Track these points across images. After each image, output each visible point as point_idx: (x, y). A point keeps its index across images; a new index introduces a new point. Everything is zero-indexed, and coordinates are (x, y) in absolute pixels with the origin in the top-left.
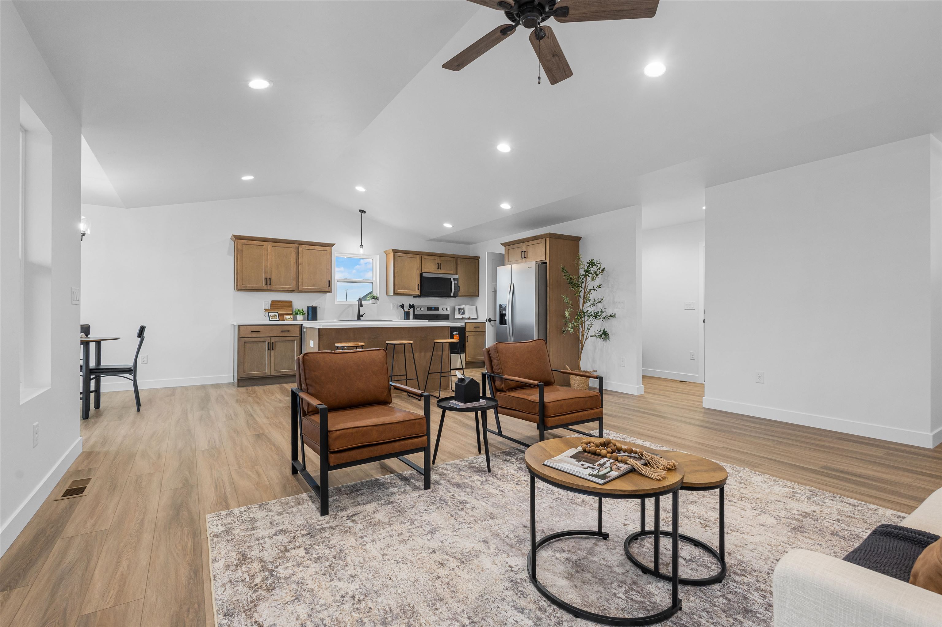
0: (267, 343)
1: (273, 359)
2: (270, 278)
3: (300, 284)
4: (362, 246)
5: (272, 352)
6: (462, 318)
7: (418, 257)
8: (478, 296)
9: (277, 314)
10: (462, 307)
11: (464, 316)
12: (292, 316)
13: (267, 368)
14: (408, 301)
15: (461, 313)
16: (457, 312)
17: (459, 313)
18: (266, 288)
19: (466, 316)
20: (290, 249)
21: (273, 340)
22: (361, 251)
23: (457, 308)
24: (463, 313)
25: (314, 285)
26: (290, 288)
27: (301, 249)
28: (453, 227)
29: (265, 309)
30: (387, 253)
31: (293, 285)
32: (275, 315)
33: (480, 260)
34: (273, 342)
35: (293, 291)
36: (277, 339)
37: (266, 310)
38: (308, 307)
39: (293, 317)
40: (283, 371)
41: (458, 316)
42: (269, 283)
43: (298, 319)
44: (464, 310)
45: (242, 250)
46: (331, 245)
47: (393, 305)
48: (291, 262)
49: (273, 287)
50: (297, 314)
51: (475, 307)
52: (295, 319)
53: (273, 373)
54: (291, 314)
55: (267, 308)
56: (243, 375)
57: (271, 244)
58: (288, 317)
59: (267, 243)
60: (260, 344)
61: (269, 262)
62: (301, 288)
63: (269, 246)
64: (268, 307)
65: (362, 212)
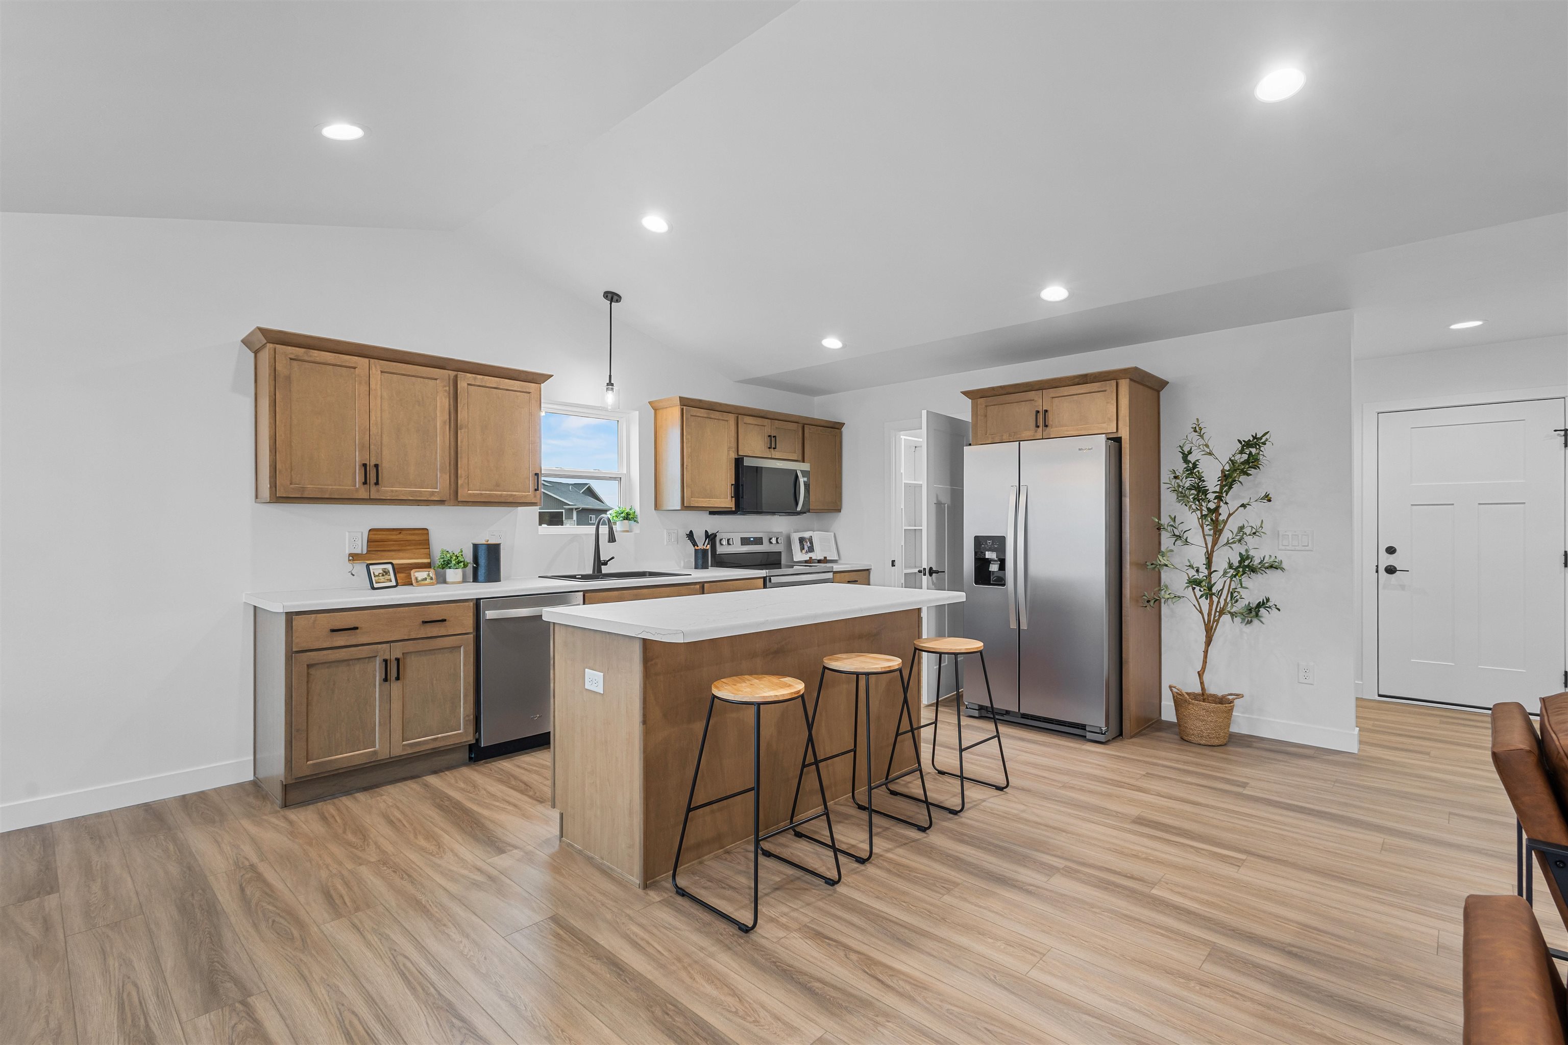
0: (378, 662)
1: (396, 706)
2: (376, 466)
3: (460, 482)
4: (610, 384)
5: (396, 687)
6: (809, 561)
7: (732, 418)
8: (839, 511)
9: (389, 567)
10: (806, 535)
11: (814, 556)
12: (432, 573)
13: (381, 734)
14: (703, 524)
15: (806, 548)
16: (796, 546)
17: (802, 548)
18: (363, 494)
19: (817, 555)
20: (431, 382)
21: (397, 651)
22: (610, 398)
23: (795, 537)
24: (811, 549)
25: (497, 485)
26: (433, 493)
27: (462, 385)
28: (844, 346)
29: (350, 555)
30: (656, 407)
31: (442, 484)
32: (386, 572)
33: (844, 430)
34: (399, 656)
35: (441, 502)
36: (410, 646)
37: (354, 557)
38: (476, 547)
39: (437, 574)
40: (425, 740)
41: (799, 556)
42: (373, 480)
43: (449, 579)
44: (811, 543)
45: (288, 378)
46: (538, 379)
47: (669, 534)
48: (435, 419)
49: (386, 490)
50: (446, 564)
51: (833, 534)
52: (442, 580)
53: (397, 751)
54: (428, 566)
55: (358, 551)
56: (305, 768)
57: (377, 366)
58: (420, 575)
59: (367, 360)
60: (357, 667)
61: (373, 418)
62: (463, 494)
63: (373, 371)
64: (360, 547)
65: (612, 297)
